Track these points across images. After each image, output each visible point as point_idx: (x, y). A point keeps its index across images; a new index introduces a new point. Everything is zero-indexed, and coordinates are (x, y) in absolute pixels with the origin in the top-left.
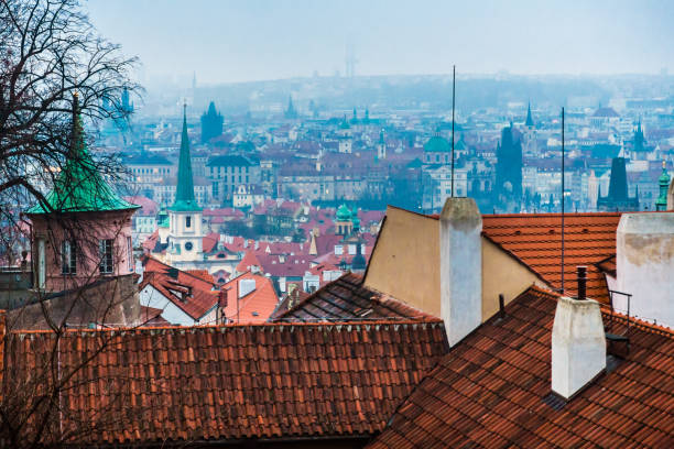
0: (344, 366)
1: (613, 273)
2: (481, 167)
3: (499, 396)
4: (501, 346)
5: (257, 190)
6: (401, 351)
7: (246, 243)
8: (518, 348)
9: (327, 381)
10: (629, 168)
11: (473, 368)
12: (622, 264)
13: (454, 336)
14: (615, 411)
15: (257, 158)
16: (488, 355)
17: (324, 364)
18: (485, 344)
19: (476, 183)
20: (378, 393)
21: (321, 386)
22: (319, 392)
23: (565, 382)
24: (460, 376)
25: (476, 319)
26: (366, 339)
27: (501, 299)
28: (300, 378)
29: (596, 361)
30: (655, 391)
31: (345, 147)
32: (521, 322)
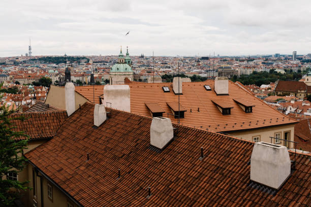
0: (44, 122)
1: (103, 99)
2: (61, 76)
3: (82, 127)
4: (81, 115)
5: (9, 82)
6: (57, 118)
7: (7, 94)
8: (85, 116)
9: (40, 125)
10: (94, 76)
11: (75, 121)
12: (105, 97)
13: (69, 114)
14: (109, 129)
15: (9, 75)
16: (78, 118)
17: (39, 122)
18: (76, 115)
19: (60, 80)
20: (52, 128)
21: (38, 127)
22: (38, 128)
23: (97, 123)
24: (71, 123)
25: (74, 110)
26: (49, 115)
27: (80, 105)
28: (34, 125)
29: (104, 118)
30: (118, 124)
31: (30, 72)
32: (85, 110)
